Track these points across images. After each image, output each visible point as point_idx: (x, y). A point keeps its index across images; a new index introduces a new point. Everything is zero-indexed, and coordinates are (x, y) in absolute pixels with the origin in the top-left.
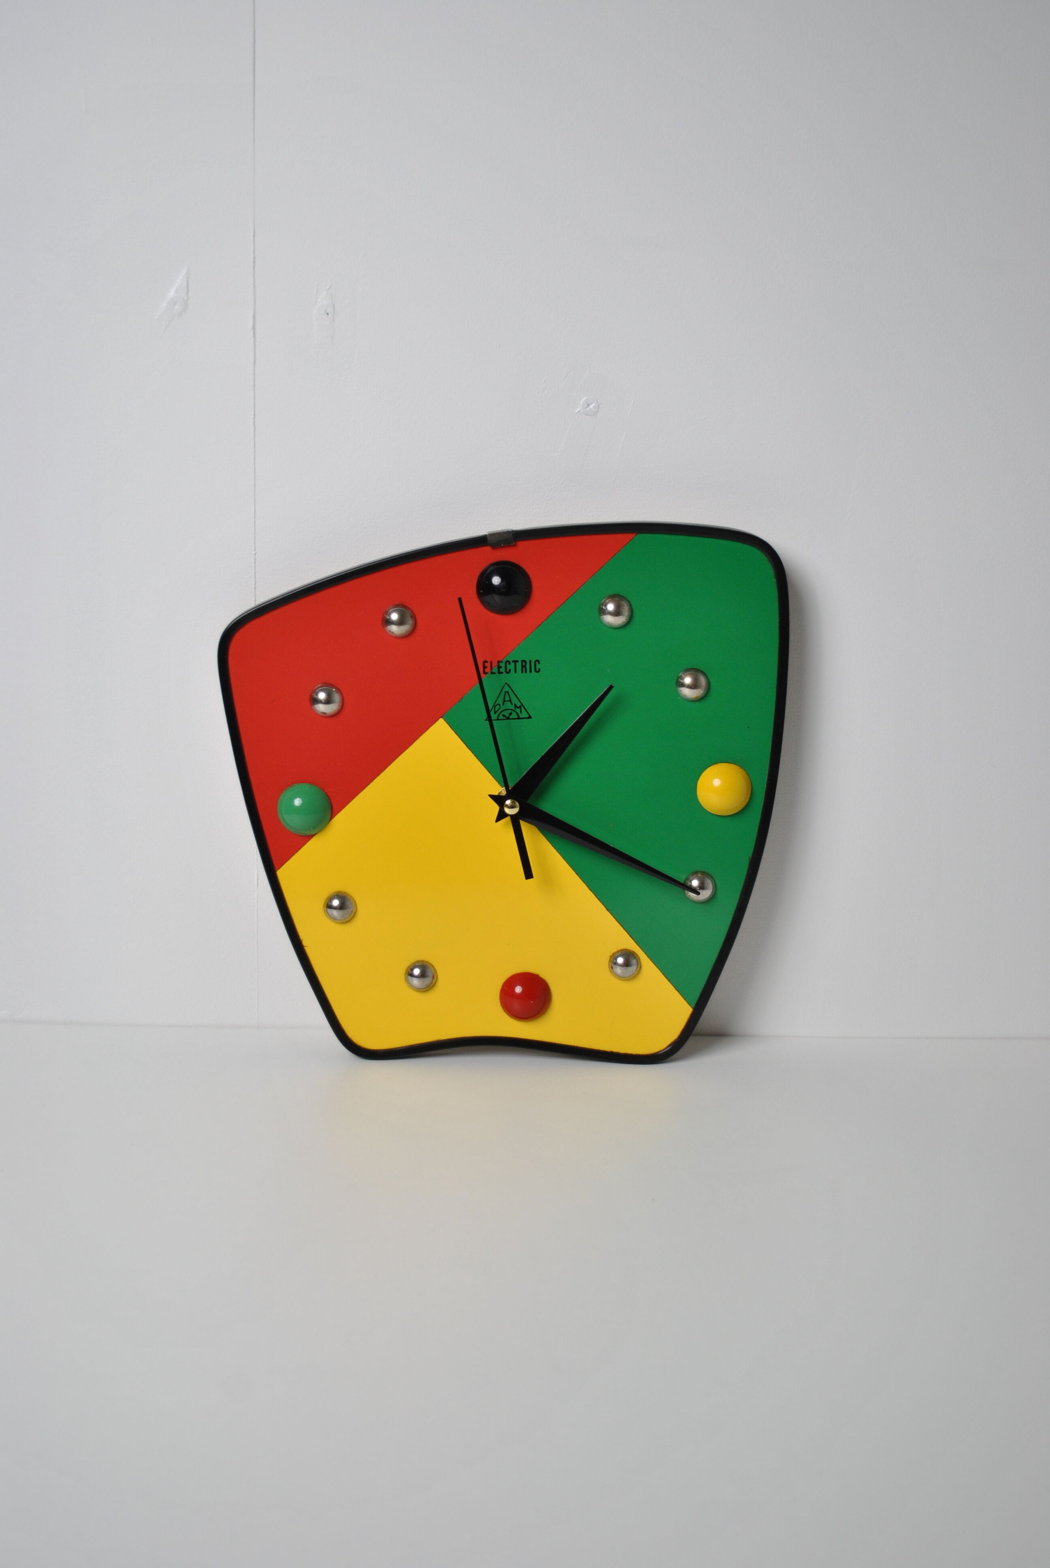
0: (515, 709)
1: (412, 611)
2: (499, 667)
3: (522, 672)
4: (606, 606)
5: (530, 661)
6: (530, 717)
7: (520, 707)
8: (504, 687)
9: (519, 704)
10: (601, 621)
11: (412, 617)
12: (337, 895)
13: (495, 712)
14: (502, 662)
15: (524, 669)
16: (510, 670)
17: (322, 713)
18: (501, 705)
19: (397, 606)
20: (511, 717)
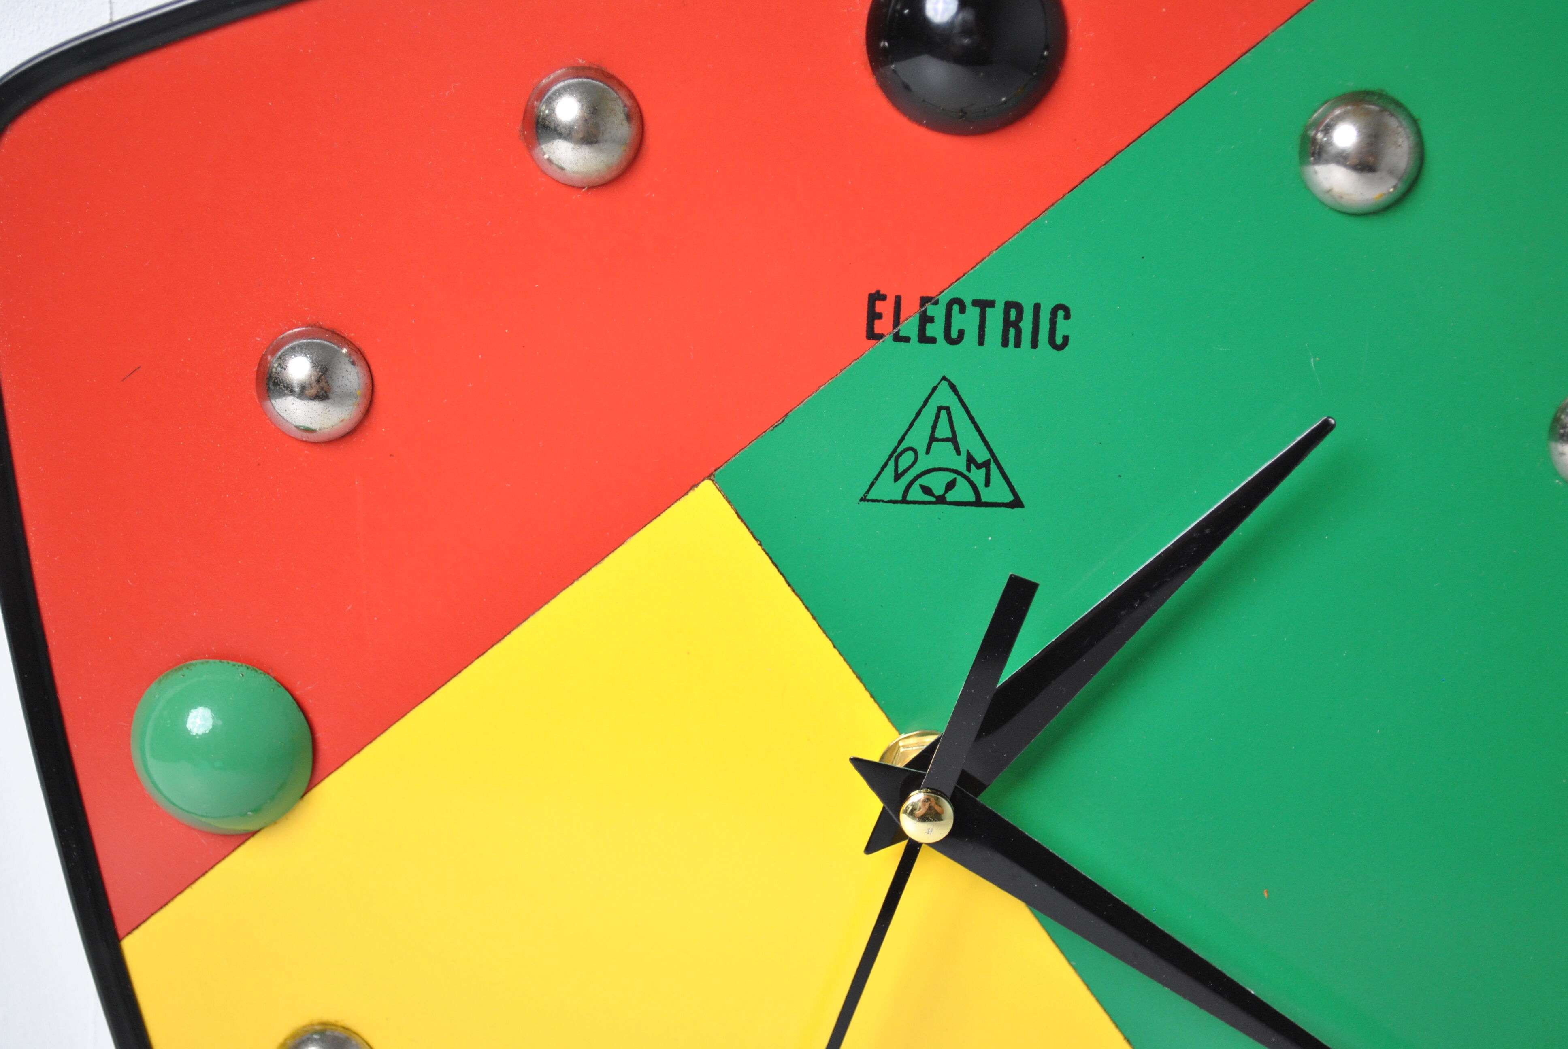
0: (969, 470)
1: (632, 96)
2: (925, 320)
3: (1005, 344)
4: (1328, 130)
5: (1037, 308)
6: (1016, 503)
7: (986, 465)
8: (934, 389)
9: (981, 455)
10: (1306, 187)
11: (629, 117)
12: (322, 1033)
13: (898, 477)
14: (936, 303)
15: (1012, 332)
16: (961, 333)
17: (297, 427)
18: (922, 451)
19: (578, 71)
20: (951, 496)
